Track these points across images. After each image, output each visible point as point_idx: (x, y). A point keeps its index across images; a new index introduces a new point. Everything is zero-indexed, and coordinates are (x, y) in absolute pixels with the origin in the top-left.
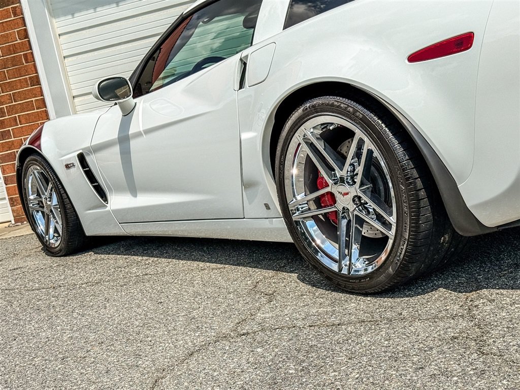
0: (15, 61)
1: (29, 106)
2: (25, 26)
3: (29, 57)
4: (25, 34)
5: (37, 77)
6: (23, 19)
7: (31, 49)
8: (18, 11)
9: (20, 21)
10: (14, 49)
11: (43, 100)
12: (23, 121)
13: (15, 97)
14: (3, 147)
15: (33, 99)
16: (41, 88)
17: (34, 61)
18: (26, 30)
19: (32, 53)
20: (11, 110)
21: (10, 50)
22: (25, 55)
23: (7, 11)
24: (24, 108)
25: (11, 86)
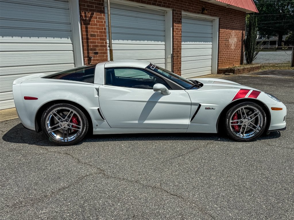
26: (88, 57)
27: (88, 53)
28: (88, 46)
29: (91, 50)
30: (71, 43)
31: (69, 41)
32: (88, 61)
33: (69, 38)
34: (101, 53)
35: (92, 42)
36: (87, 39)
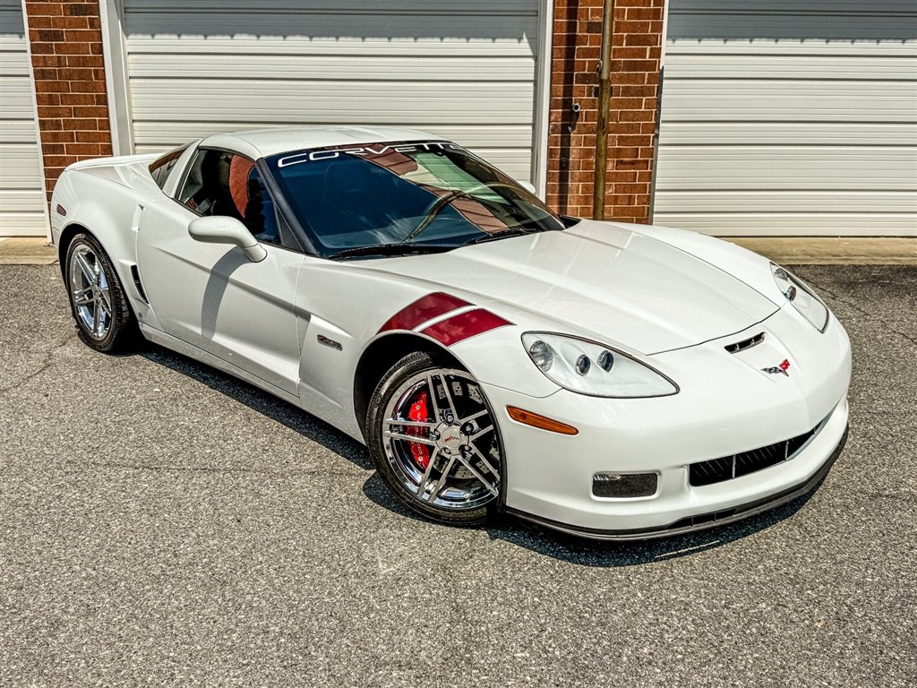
0: (81, 75)
1: (92, 125)
2: (101, 40)
3: (100, 75)
4: (99, 49)
5: (106, 96)
6: (100, 33)
7: (103, 66)
8: (96, 23)
9: (97, 35)
10: (85, 62)
11: (108, 121)
12: (81, 138)
13: (76, 112)
14: (52, 162)
15: (97, 119)
16: (108, 108)
17: (105, 79)
18: (101, 45)
19: (104, 71)
20: (68, 124)
21: (79, 62)
22: (96, 72)
23: (84, 20)
24: (83, 125)
25: (74, 100)
26: (567, 104)
27: (568, 91)
28: (570, 66)
29: (584, 78)
30: (531, 54)
31: (524, 47)
32: (563, 120)
33: (525, 40)
34: (626, 91)
35: (588, 53)
36: (572, 40)
